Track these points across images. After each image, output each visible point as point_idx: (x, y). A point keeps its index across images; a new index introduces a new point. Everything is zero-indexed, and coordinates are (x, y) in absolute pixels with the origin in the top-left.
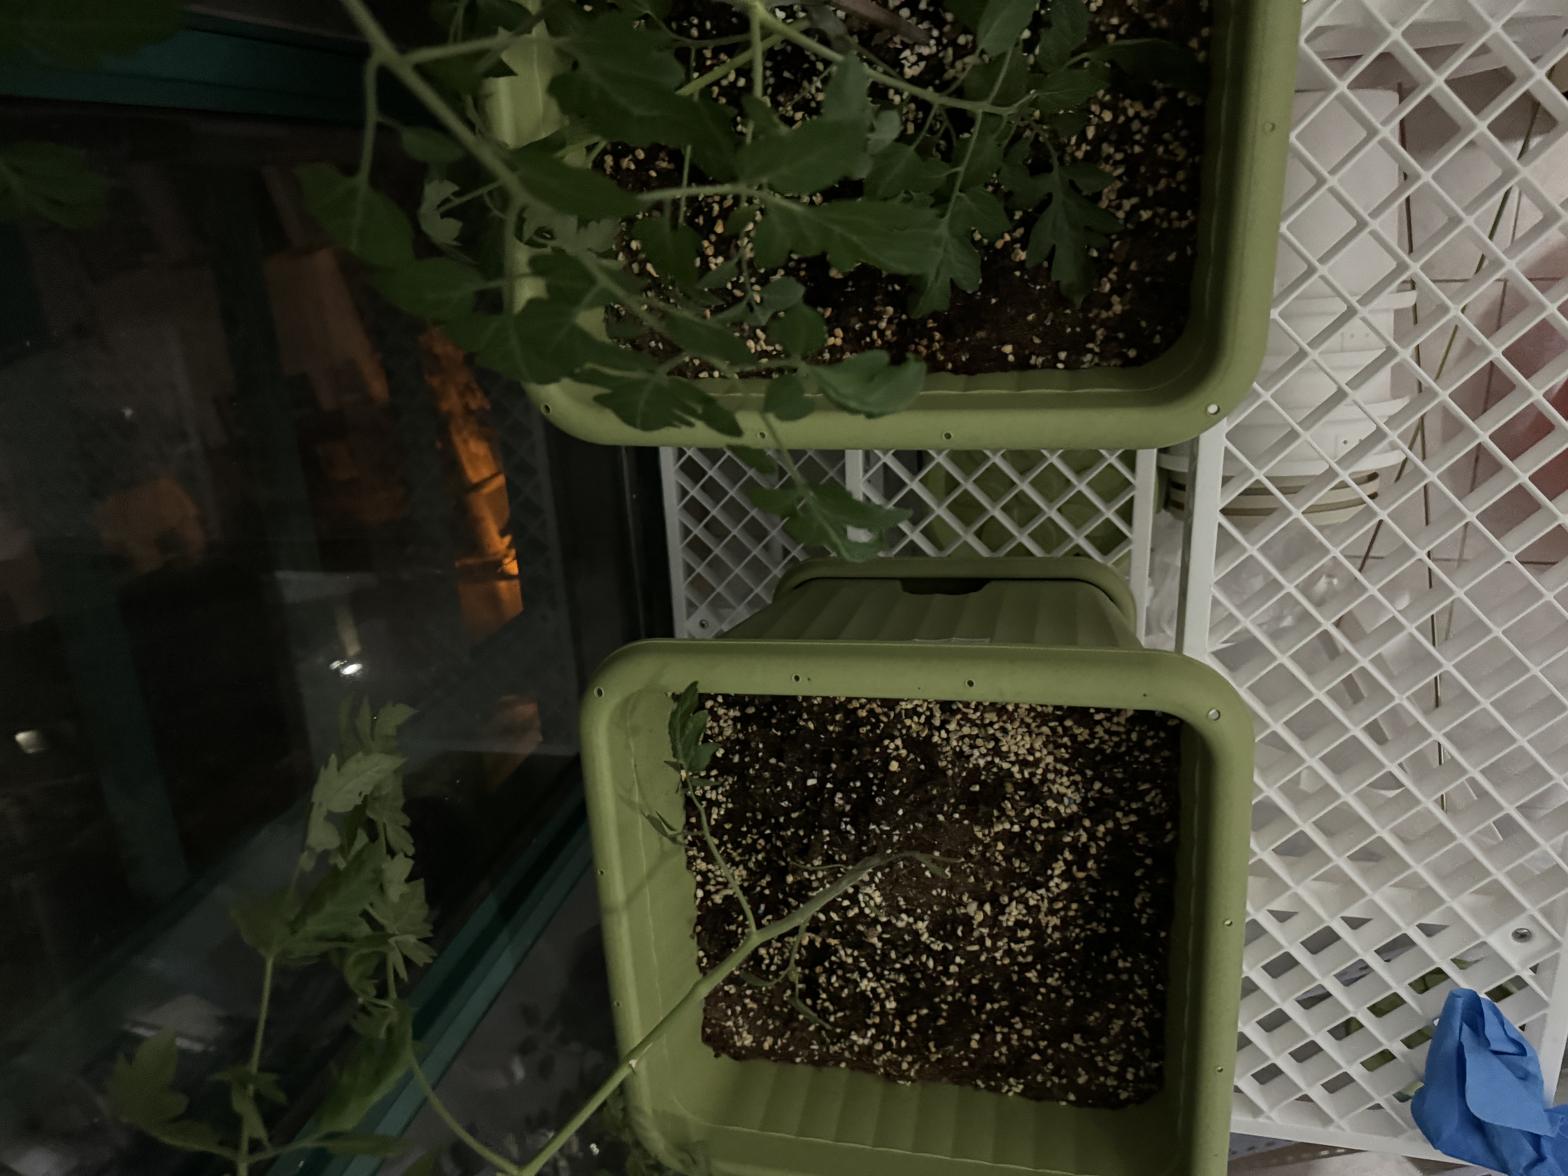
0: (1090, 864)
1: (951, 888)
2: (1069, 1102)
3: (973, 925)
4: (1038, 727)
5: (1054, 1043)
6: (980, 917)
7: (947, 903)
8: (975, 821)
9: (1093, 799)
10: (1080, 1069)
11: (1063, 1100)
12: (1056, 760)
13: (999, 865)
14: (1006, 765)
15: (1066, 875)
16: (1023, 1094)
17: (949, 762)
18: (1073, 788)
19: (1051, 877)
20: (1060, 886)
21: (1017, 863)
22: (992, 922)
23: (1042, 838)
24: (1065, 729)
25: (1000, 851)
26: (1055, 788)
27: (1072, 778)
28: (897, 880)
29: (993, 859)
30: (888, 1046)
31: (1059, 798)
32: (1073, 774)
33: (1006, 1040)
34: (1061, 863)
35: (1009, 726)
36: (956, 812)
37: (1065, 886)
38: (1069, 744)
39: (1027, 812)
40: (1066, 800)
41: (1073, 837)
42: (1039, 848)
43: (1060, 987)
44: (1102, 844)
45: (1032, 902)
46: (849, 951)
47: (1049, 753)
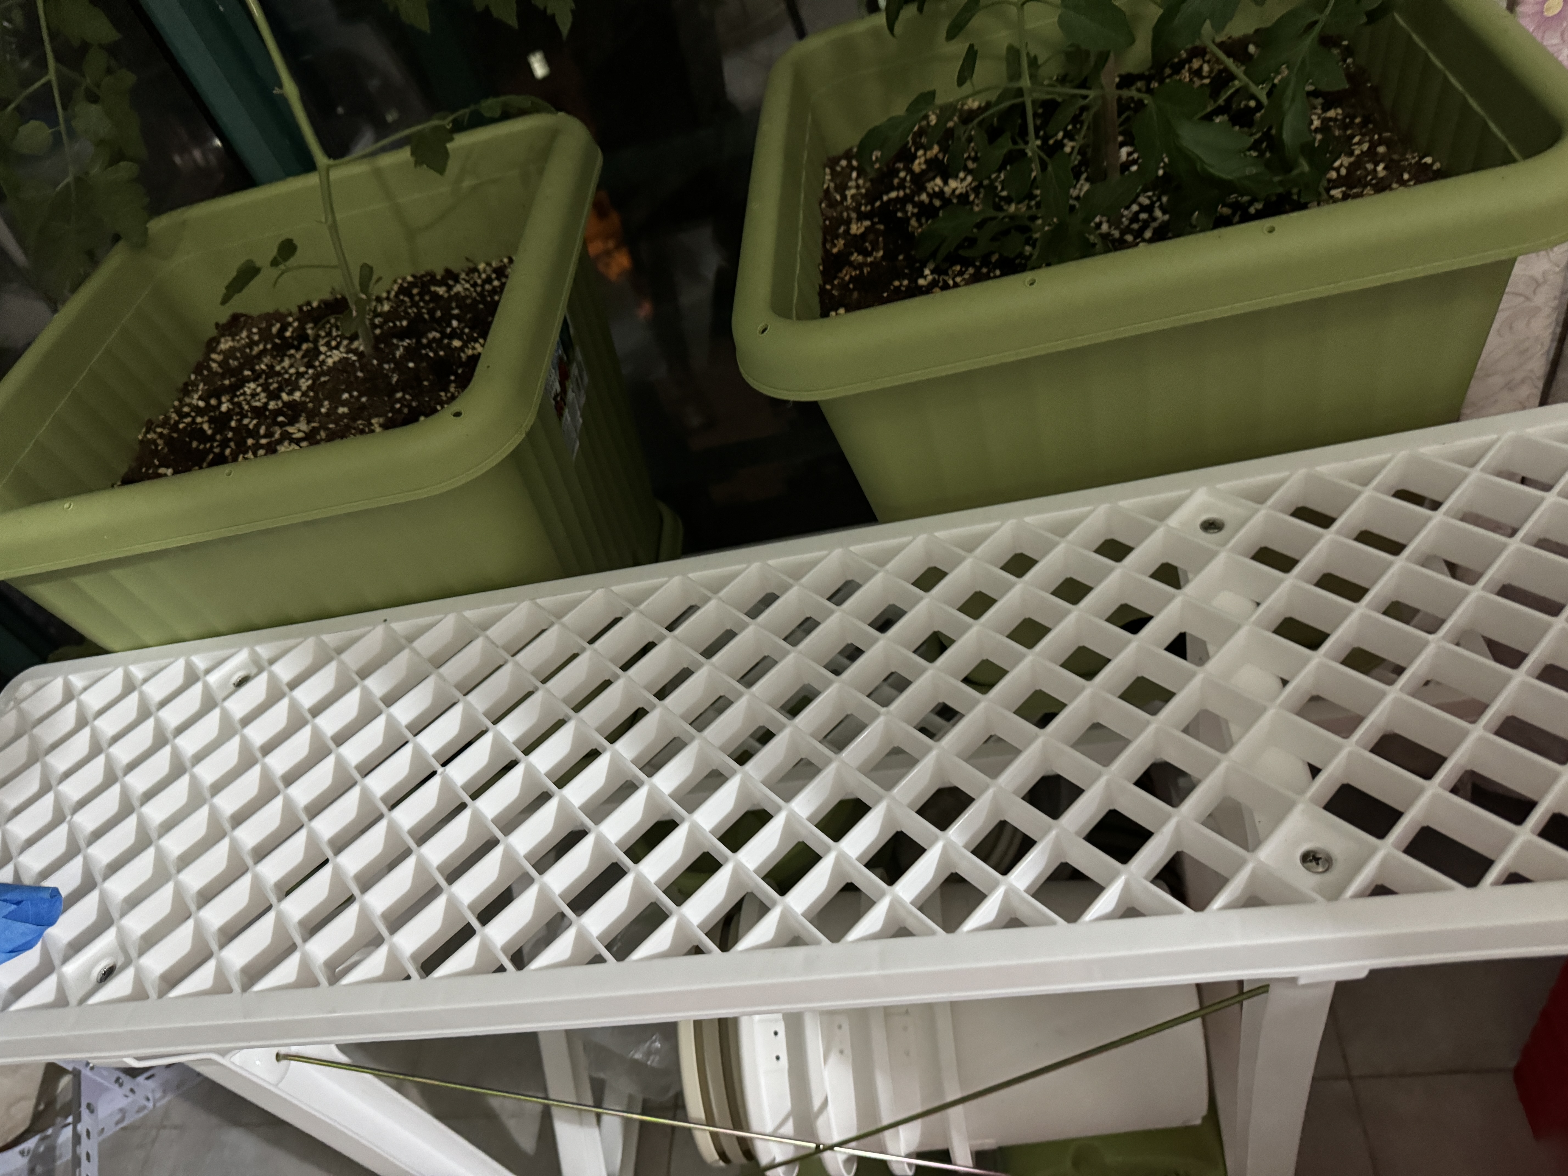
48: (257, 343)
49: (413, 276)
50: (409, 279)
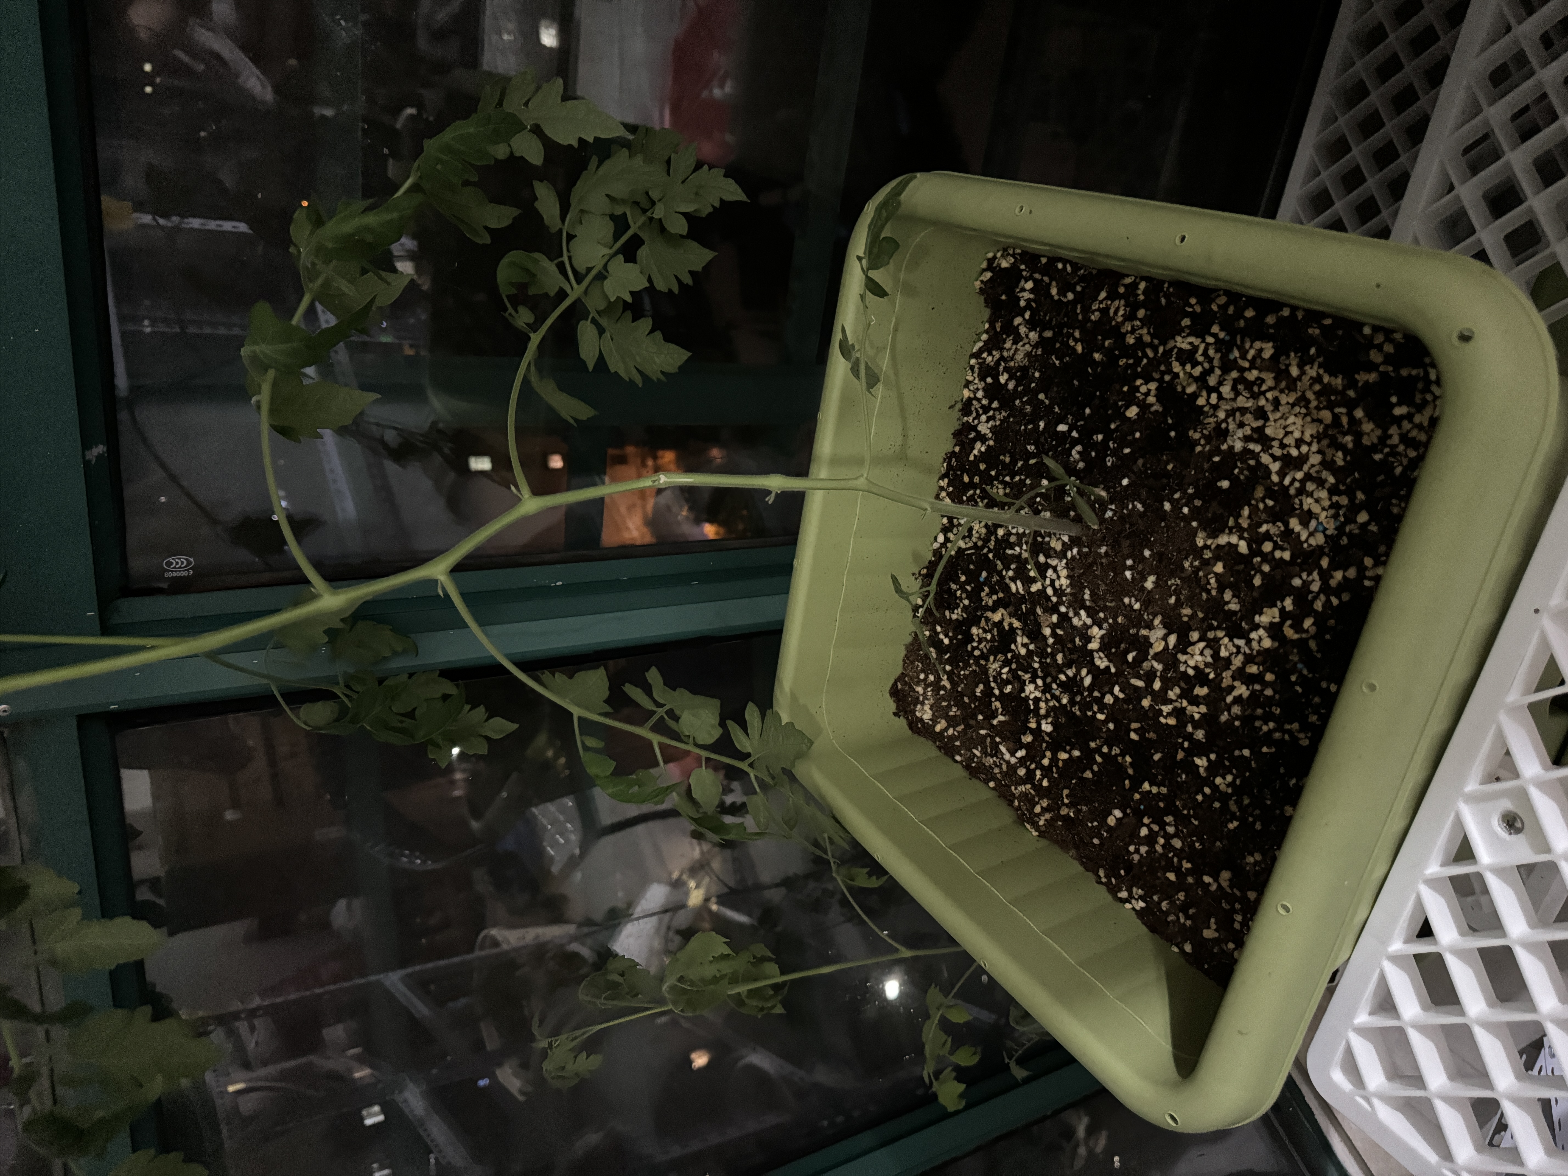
0: (1308, 623)
1: (1147, 603)
2: (1182, 950)
3: (1148, 654)
4: (1318, 408)
5: (1198, 872)
6: (1158, 647)
7: (1137, 620)
8: (1203, 526)
9: (1350, 535)
10: (1213, 920)
11: (1177, 945)
12: (1323, 463)
13: (1208, 592)
14: (1265, 459)
15: (1274, 630)
16: (1140, 914)
17: (1204, 436)
18: (1332, 512)
19: (1256, 627)
20: (1262, 640)
21: (1228, 595)
22: (1169, 658)
23: (1266, 568)
24: (1353, 420)
25: (1216, 574)
26: (1308, 502)
27: (1335, 498)
28: (1091, 565)
29: (1203, 581)
30: (1030, 777)
31: (1306, 517)
32: (1340, 493)
33: (1151, 840)
34: (1275, 611)
35: (1284, 399)
36: (1187, 506)
37: (1267, 643)
38: (1350, 446)
39: (1264, 528)
40: (1313, 523)
41: (1304, 582)
42: (1257, 581)
43: (1226, 795)
44: (1335, 601)
45: (1224, 653)
46: (1026, 640)
47: (1319, 452)
48: (938, 679)
49: (942, 478)
50: (944, 483)
